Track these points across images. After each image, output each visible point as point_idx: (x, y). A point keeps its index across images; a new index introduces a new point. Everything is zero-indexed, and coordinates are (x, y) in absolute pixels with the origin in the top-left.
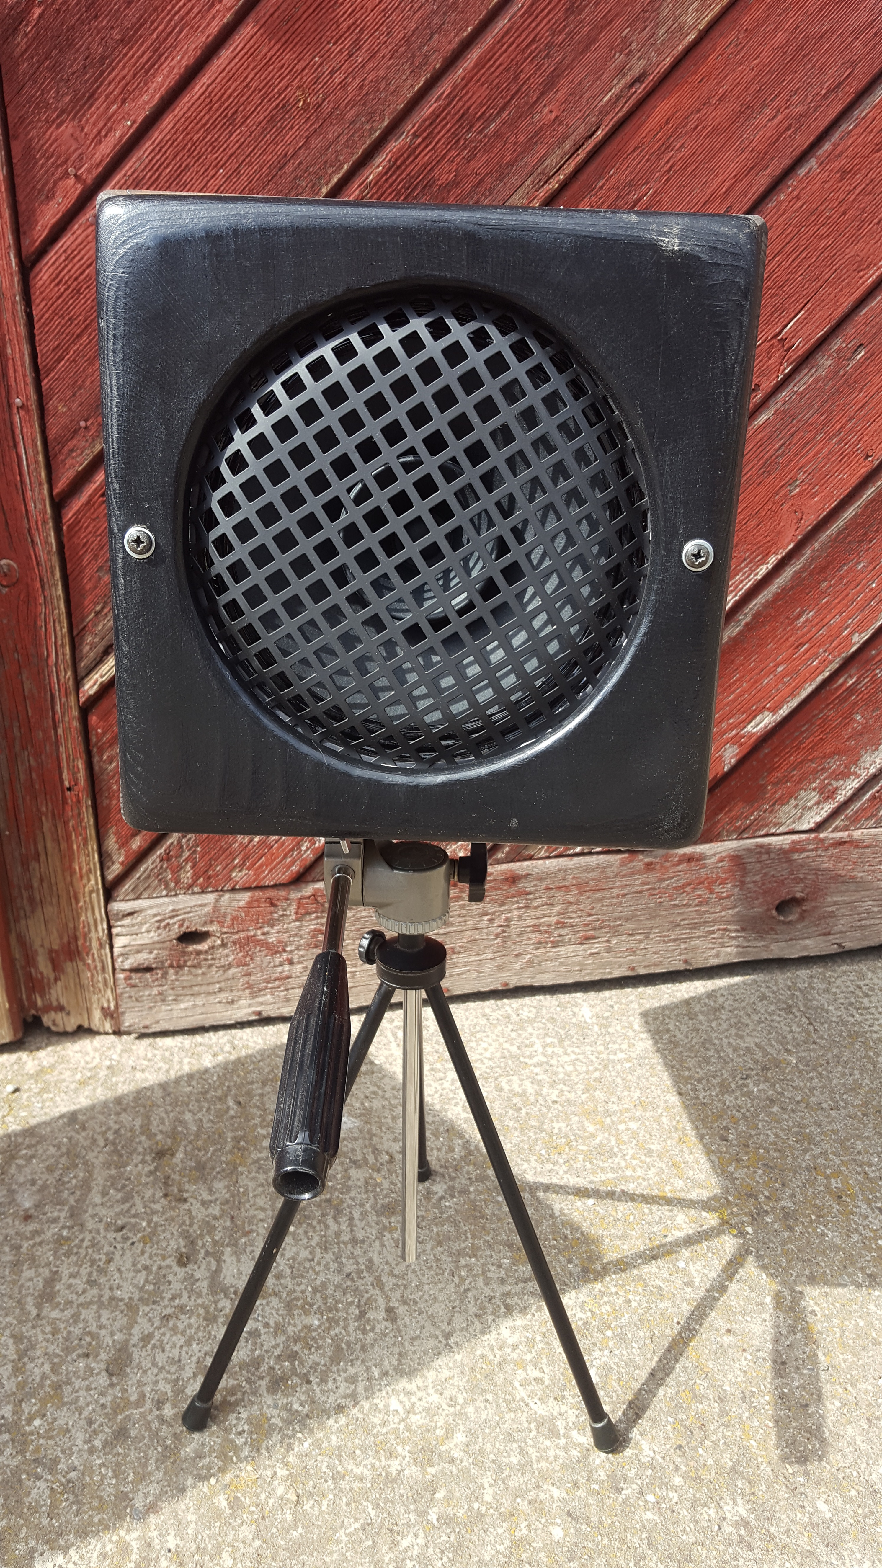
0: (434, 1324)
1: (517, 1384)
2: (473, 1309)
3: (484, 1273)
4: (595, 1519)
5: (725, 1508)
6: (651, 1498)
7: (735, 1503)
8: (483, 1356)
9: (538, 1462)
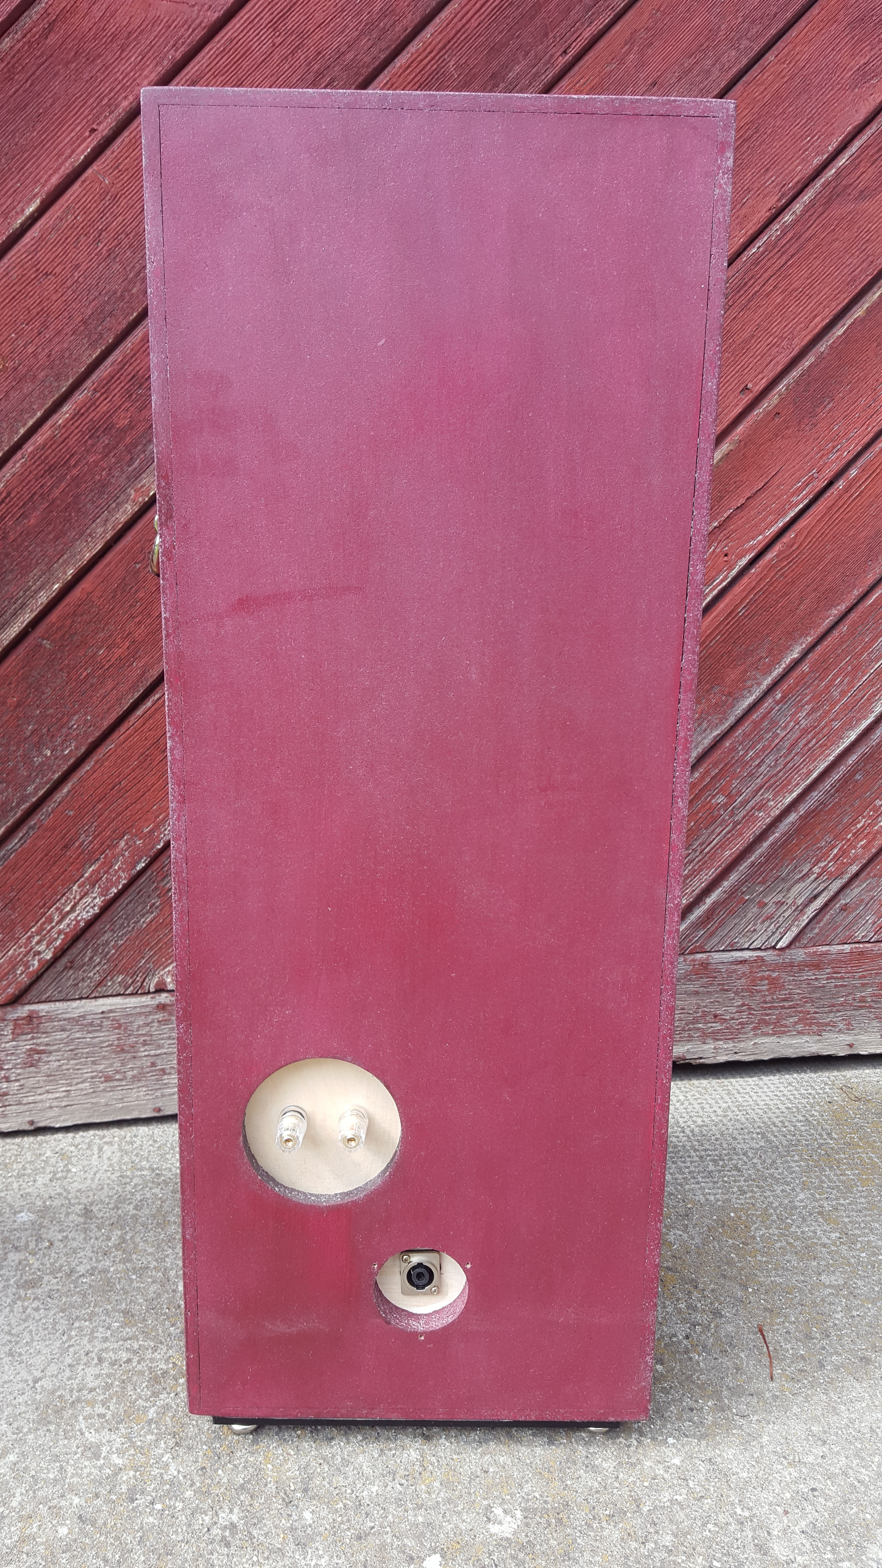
0: (29, 1372)
1: (81, 1418)
2: (68, 1360)
3: (92, 1332)
4: (100, 1522)
5: (222, 1515)
6: (159, 1506)
7: (231, 1511)
8: (60, 1397)
9: (72, 1477)
